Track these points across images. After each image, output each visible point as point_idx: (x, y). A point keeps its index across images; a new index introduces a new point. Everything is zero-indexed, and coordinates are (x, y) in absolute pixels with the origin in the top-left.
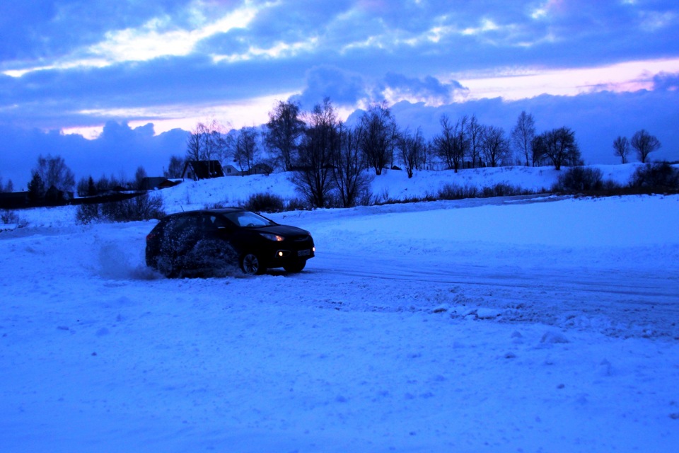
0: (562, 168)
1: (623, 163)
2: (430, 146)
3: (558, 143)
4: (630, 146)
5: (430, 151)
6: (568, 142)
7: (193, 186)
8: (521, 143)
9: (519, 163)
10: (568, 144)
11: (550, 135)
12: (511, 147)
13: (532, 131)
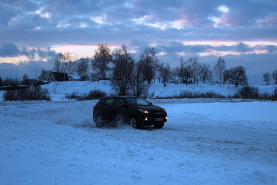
0: (239, 86)
1: (267, 85)
2: (174, 72)
3: (238, 74)
4: (271, 77)
5: (174, 74)
6: (242, 73)
7: (56, 85)
8: (219, 73)
9: (218, 83)
10: (242, 74)
11: (234, 70)
12: (213, 74)
13: (224, 67)
